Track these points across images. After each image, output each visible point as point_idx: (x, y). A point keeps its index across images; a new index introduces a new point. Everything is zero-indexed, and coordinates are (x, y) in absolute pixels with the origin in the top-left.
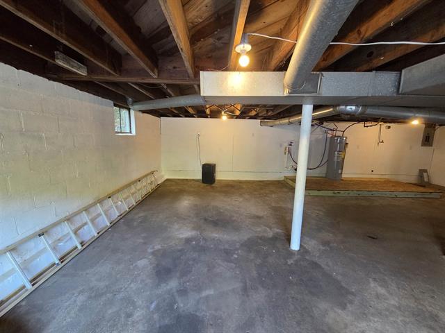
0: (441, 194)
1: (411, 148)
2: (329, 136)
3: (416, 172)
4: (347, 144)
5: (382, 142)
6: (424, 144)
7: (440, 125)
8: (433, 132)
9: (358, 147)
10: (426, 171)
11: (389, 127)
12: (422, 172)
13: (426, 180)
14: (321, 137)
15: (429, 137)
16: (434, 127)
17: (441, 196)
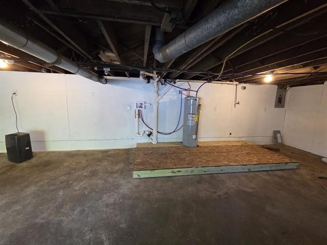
0: (297, 164)
1: (265, 109)
2: (184, 96)
3: (270, 134)
4: (200, 105)
5: (238, 103)
6: (276, 106)
7: (291, 87)
8: (284, 93)
9: (215, 109)
10: (279, 132)
11: (245, 88)
12: (276, 133)
13: (279, 141)
14: (175, 98)
15: (281, 98)
16: (286, 89)
17: (297, 167)
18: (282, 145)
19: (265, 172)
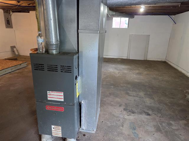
0: (26, 63)
3: (9, 49)
6: (7, 27)
7: (13, 12)
8: (10, 16)
10: (14, 47)
12: (13, 48)
13: (17, 53)
15: (9, 20)
16: (10, 13)
17: (27, 65)
18: (19, 56)
19: (9, 74)
